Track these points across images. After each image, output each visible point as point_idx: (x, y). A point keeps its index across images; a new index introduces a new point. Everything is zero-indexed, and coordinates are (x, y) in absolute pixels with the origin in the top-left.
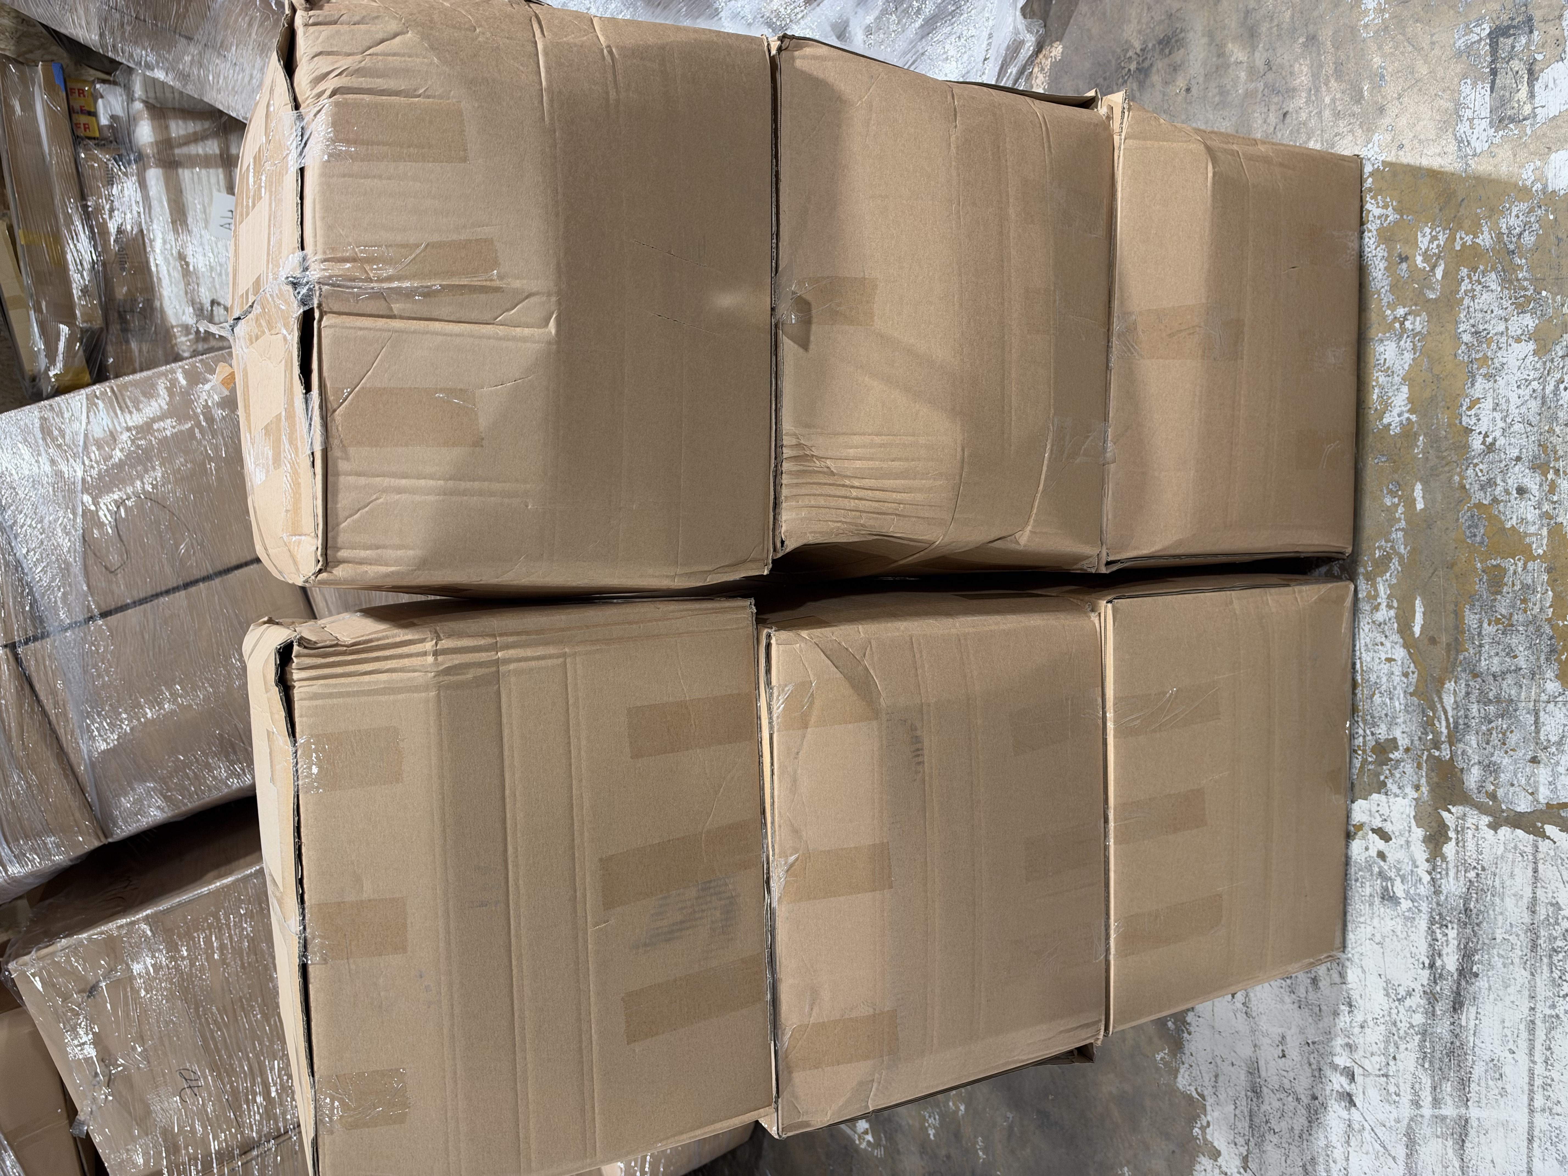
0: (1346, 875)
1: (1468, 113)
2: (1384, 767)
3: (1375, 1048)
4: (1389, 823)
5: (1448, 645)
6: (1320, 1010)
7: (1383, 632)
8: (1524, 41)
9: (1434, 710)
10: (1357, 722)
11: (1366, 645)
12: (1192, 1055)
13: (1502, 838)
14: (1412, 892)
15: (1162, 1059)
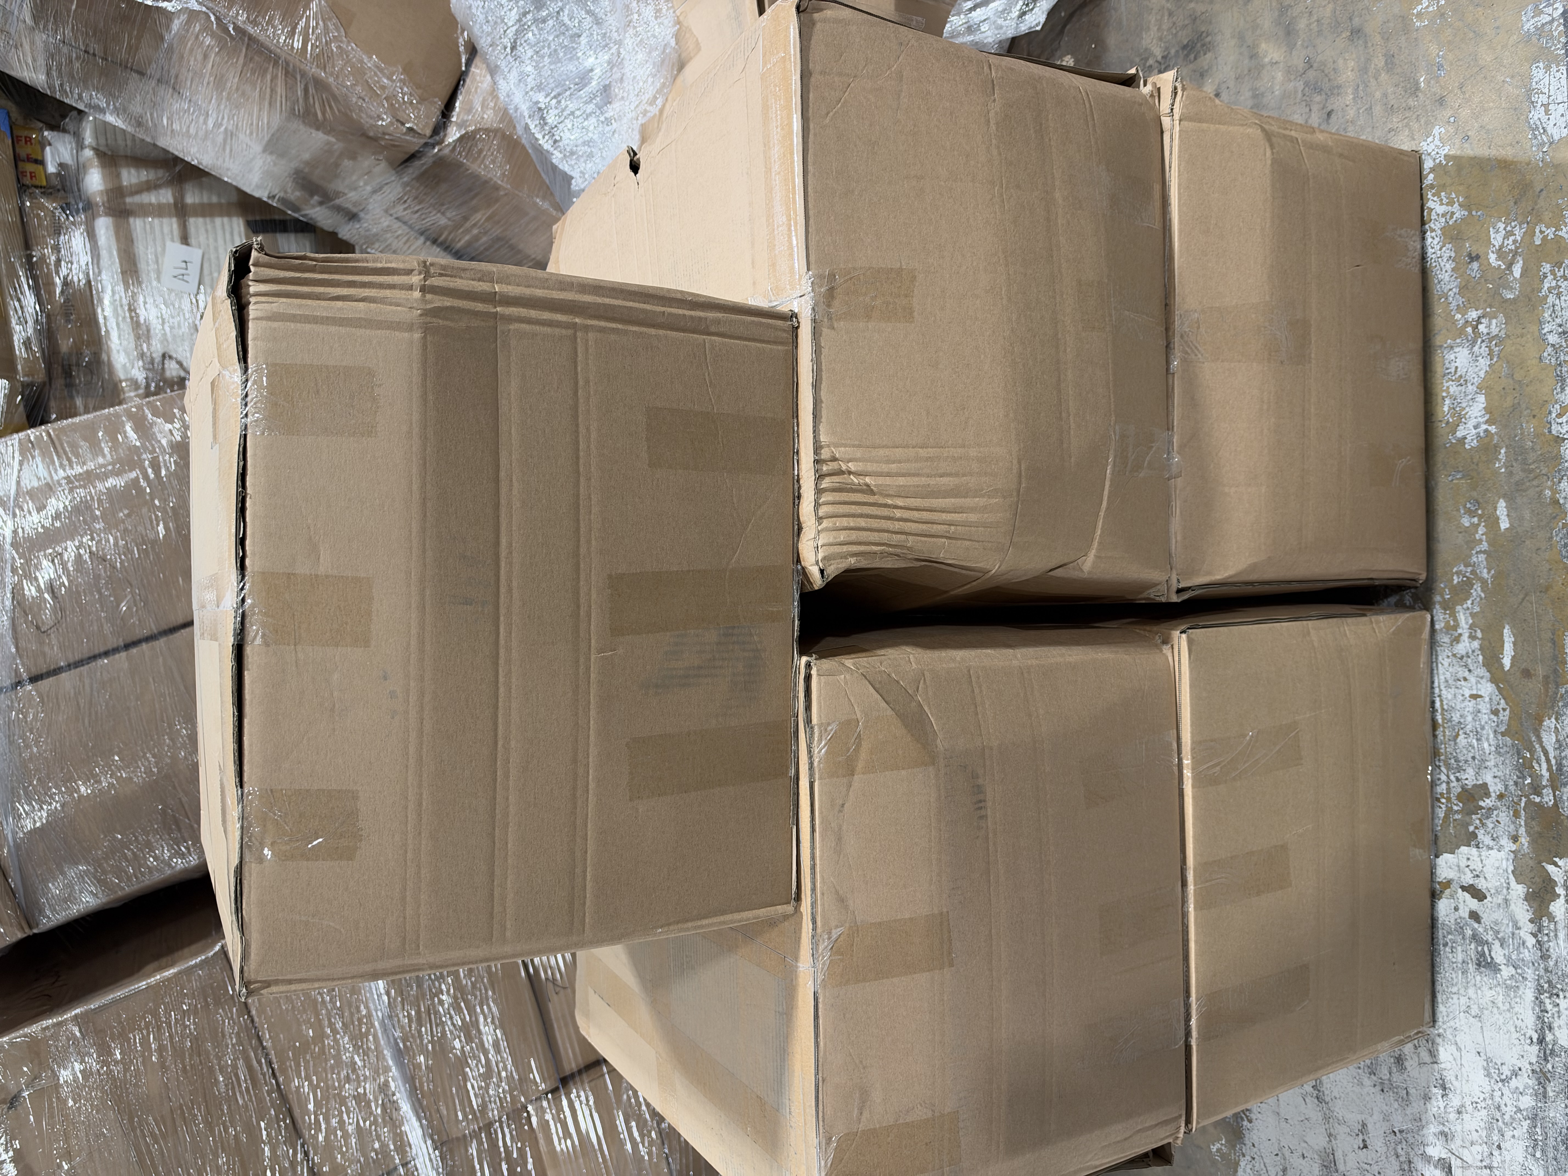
0: (1433, 939)
1: (1543, 99)
2: (1474, 816)
3: (1475, 1136)
4: (1482, 879)
5: (1546, 677)
6: (1407, 1093)
7: (1466, 666)
9: (1531, 750)
10: (1439, 767)
11: (1447, 681)
12: (1254, 1145)
14: (1514, 957)
15: (1218, 1150)
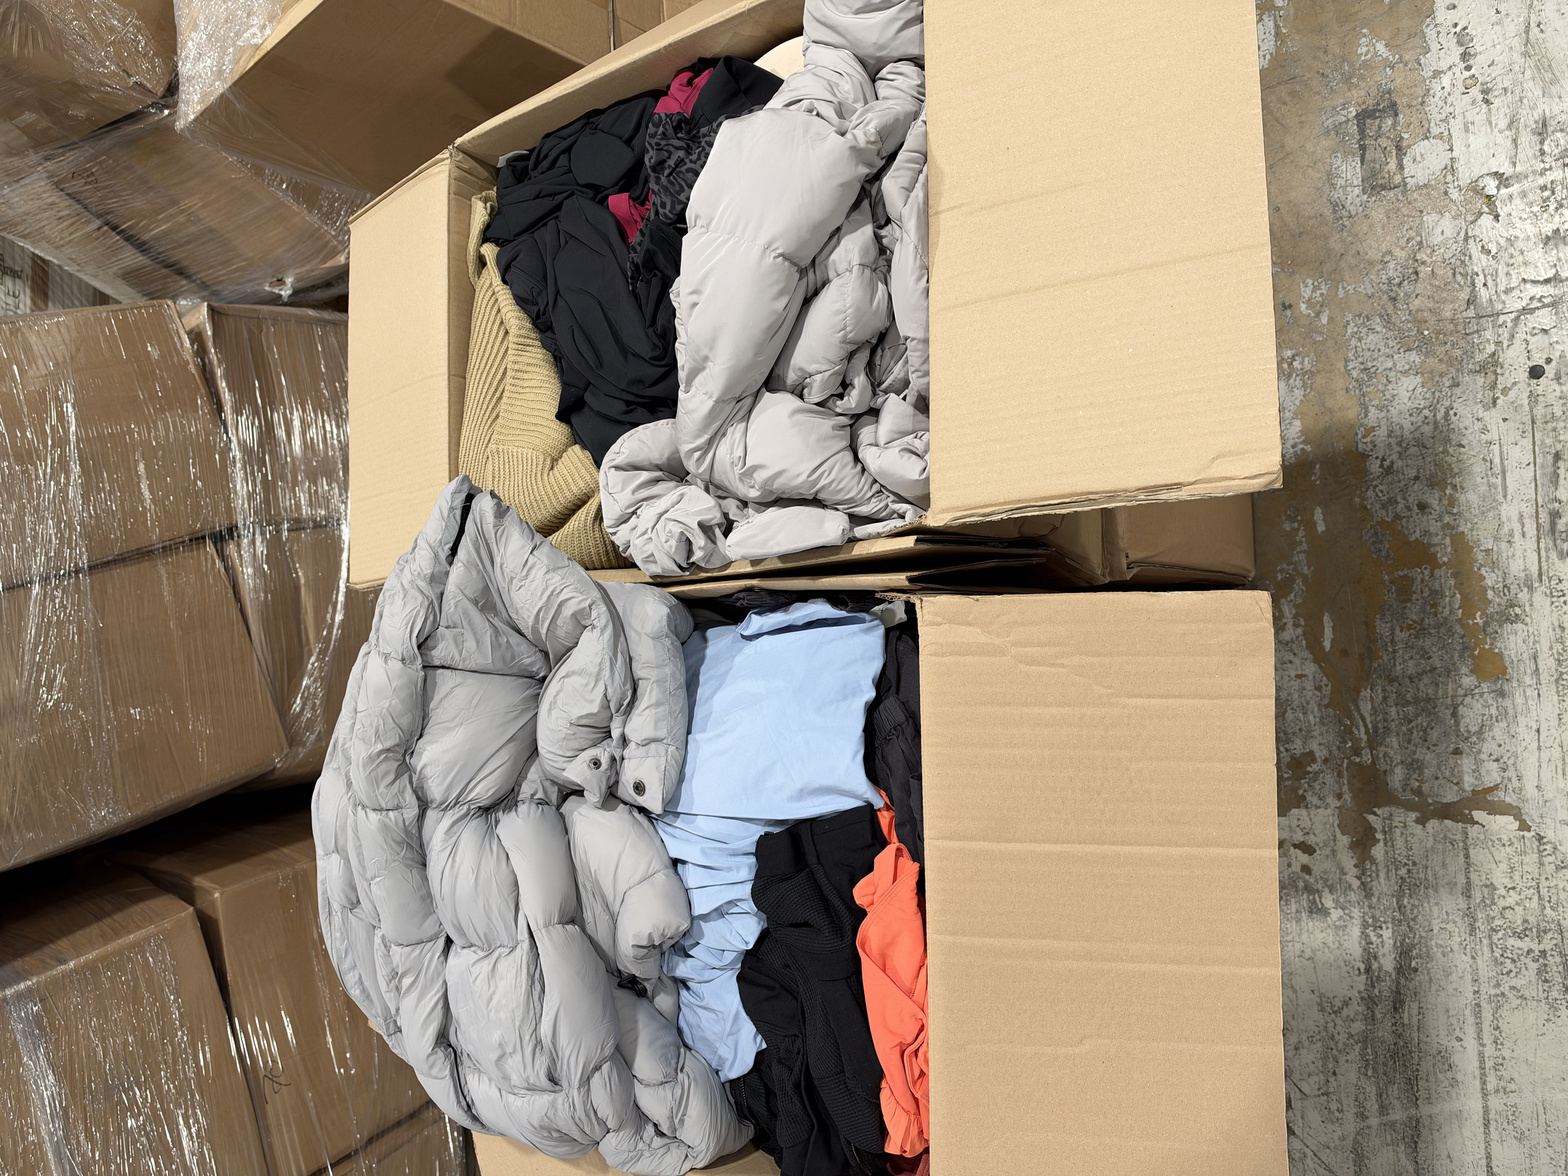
1: (1341, 182)
2: (1302, 781)
4: (1312, 836)
5: (1361, 655)
7: (1291, 650)
8: (1390, 123)
9: (1350, 717)
13: (1431, 831)
14: (1341, 900)
